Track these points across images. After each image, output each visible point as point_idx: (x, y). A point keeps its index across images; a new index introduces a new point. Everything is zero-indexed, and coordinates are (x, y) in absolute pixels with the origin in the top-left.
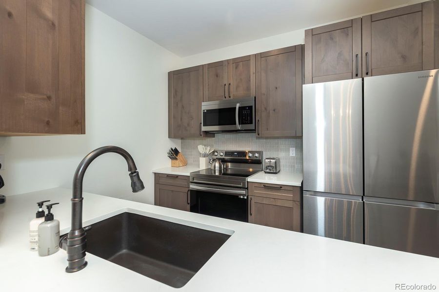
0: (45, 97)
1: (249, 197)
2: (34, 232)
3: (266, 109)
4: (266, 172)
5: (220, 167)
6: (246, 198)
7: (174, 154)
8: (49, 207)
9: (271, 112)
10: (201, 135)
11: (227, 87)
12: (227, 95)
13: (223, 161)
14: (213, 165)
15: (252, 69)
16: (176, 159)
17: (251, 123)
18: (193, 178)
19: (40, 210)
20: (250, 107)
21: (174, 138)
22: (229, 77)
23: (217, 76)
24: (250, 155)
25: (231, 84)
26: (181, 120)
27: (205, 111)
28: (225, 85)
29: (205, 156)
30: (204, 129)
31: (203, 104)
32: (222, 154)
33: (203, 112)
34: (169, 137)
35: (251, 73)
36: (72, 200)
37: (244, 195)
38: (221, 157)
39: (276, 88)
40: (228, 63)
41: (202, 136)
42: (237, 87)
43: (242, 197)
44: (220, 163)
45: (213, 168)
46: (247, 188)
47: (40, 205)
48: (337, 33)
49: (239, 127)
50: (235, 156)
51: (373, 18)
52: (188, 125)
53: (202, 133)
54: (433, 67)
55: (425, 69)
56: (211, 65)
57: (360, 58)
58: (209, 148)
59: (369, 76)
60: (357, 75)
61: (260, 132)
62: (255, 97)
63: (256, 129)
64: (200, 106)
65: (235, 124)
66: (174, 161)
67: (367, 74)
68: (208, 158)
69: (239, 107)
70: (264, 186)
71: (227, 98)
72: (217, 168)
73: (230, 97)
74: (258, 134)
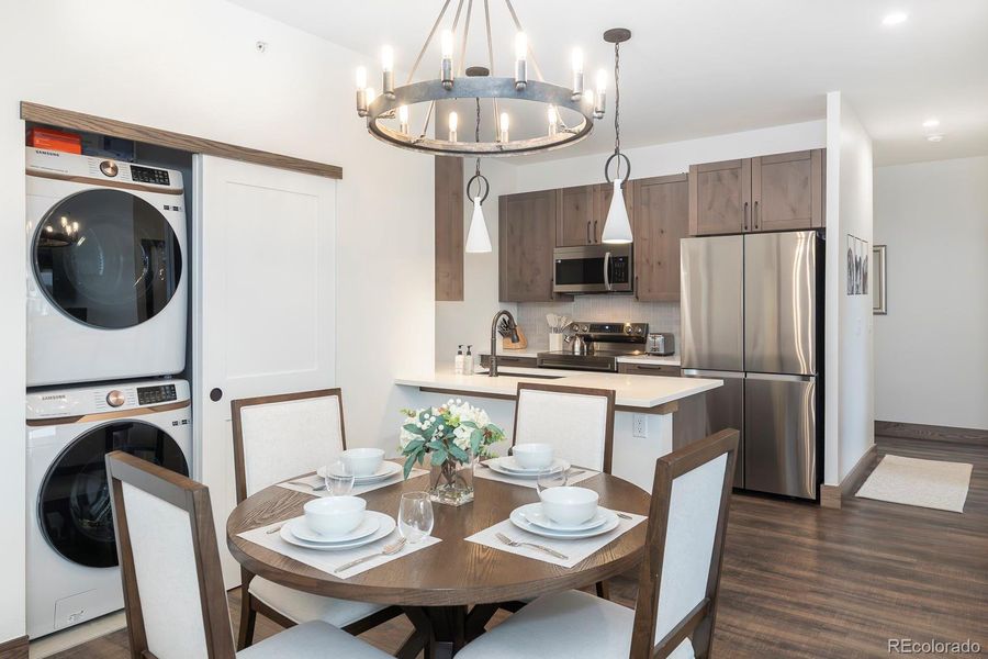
2: (458, 362)
3: (648, 261)
4: (649, 354)
5: (582, 348)
8: (468, 347)
9: (655, 265)
10: (552, 297)
11: (591, 226)
12: (591, 238)
13: (588, 339)
14: (571, 344)
17: (627, 282)
18: (542, 361)
19: (460, 350)
20: (625, 259)
21: (507, 301)
22: (595, 212)
23: (577, 208)
25: (599, 222)
26: (520, 274)
27: (560, 262)
28: (589, 223)
29: (556, 330)
30: (558, 288)
31: (556, 250)
32: (585, 328)
33: (557, 264)
38: (585, 333)
39: (663, 232)
40: (594, 190)
41: (554, 298)
44: (581, 343)
45: (570, 347)
47: (460, 347)
48: (726, 174)
49: (609, 287)
50: (605, 330)
51: (763, 161)
52: (532, 281)
53: (554, 295)
54: (820, 226)
55: (813, 226)
56: (567, 191)
57: (750, 208)
58: (564, 319)
59: (759, 230)
60: (746, 228)
61: (640, 294)
62: (632, 244)
63: (633, 291)
64: (550, 254)
65: (603, 282)
66: (508, 339)
67: (756, 227)
68: (563, 334)
69: (610, 258)
70: (639, 367)
71: (593, 243)
72: (577, 348)
73: (596, 241)
74: (637, 298)
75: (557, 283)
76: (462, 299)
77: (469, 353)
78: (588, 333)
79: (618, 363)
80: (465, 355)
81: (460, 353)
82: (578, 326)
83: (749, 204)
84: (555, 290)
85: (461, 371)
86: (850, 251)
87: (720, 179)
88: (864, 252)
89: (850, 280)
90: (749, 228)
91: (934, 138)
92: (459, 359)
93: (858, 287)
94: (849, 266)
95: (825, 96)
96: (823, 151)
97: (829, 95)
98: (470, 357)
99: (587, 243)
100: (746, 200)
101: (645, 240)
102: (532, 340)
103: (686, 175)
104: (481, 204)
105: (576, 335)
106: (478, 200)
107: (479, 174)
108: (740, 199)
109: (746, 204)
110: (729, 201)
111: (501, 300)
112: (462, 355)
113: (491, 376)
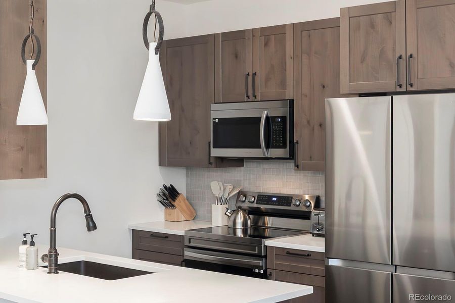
0: (20, 147)
1: (269, 271)
2: (22, 254)
3: (308, 122)
4: (313, 234)
5: (245, 224)
6: (262, 272)
7: (169, 196)
8: (32, 236)
9: (316, 128)
10: (211, 163)
11: (250, 78)
12: (250, 93)
14: (232, 218)
15: (289, 50)
16: (173, 206)
17: (284, 146)
18: (190, 239)
19: (25, 239)
20: (284, 119)
21: (168, 166)
22: (255, 61)
23: (236, 57)
24: (297, 202)
25: (258, 74)
26: (179, 134)
27: (217, 120)
28: (248, 74)
29: (221, 201)
30: (217, 152)
31: (214, 107)
32: (252, 199)
33: (214, 123)
34: (160, 165)
35: (288, 57)
36: (51, 229)
37: (260, 268)
38: (251, 205)
39: (324, 87)
40: (254, 35)
41: (214, 164)
42: (267, 79)
43: (256, 271)
44: (245, 217)
45: (231, 224)
46: (265, 257)
47: (25, 235)
48: (379, 19)
50: (273, 203)
52: (191, 143)
53: (212, 161)
56: (225, 35)
57: (405, 62)
58: (229, 187)
60: (400, 86)
61: (300, 162)
62: (292, 102)
63: (292, 156)
64: (208, 111)
65: (259, 147)
66: (170, 210)
67: (411, 86)
68: (227, 206)
69: (267, 118)
70: (288, 253)
71: (252, 98)
72: (239, 225)
73: (255, 97)
74: (297, 166)
75: (213, 148)
76: (45, 176)
77: (32, 244)
78: (255, 205)
79: (266, 247)
80: (28, 245)
81: (25, 243)
82: (245, 196)
83: (404, 56)
84: (212, 156)
85: (25, 265)
87: (372, 26)
90: (404, 87)
92: (23, 249)
98: (32, 248)
99: (246, 99)
100: (400, 51)
101: (306, 96)
102: (201, 211)
103: (337, 20)
104: (33, 69)
105: (240, 207)
106: (30, 63)
107: (33, 32)
108: (394, 50)
109: (400, 57)
110: (382, 52)
111: (161, 164)
112: (25, 246)
113: (50, 273)
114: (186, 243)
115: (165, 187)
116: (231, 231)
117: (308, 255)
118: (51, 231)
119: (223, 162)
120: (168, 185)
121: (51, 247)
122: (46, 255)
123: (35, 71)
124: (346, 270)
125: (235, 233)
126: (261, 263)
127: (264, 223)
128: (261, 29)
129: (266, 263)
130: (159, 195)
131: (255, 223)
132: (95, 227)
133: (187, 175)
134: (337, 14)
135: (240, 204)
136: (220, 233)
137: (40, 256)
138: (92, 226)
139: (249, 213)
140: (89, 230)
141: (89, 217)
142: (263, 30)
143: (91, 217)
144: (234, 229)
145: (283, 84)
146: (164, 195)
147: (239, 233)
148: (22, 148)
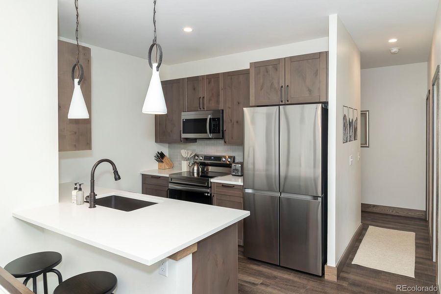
1: (212, 195)
2: (74, 195)
3: (231, 121)
4: (233, 175)
5: (198, 170)
6: (209, 195)
7: (161, 157)
8: (80, 185)
9: (235, 124)
11: (201, 99)
12: (201, 107)
14: (192, 168)
15: (221, 85)
16: (162, 162)
17: (219, 133)
18: (171, 179)
19: (76, 187)
20: (219, 119)
21: (159, 143)
22: (203, 91)
23: (194, 89)
24: (224, 159)
25: (205, 97)
26: (166, 127)
29: (187, 159)
30: (184, 136)
31: (183, 113)
32: (201, 158)
33: (183, 121)
35: (220, 89)
37: (208, 193)
38: (201, 161)
40: (203, 79)
41: (183, 142)
42: (210, 100)
43: (206, 194)
44: (198, 167)
45: (191, 171)
46: (211, 187)
47: (76, 184)
48: (270, 68)
49: (210, 136)
50: (212, 160)
51: (292, 59)
52: (171, 131)
53: (182, 140)
54: (324, 100)
55: (321, 101)
56: (189, 79)
57: (284, 89)
58: (190, 152)
59: (289, 103)
60: (282, 102)
61: (227, 140)
62: (223, 110)
63: (223, 138)
64: (180, 116)
65: (206, 133)
66: (161, 164)
67: (288, 101)
68: (189, 161)
69: (210, 119)
70: (223, 185)
71: (202, 109)
72: (195, 171)
73: (204, 109)
74: (225, 142)
75: (183, 133)
76: (90, 149)
77: (80, 189)
78: (203, 161)
79: (211, 182)
80: (78, 190)
81: (76, 189)
82: (198, 157)
83: (284, 87)
84: (182, 137)
85: (75, 202)
86: (345, 116)
87: (267, 71)
88: (355, 116)
89: (344, 134)
90: (284, 102)
91: (394, 50)
92: (74, 192)
93: (350, 136)
94: (344, 125)
95: (328, 18)
96: (327, 53)
97: (330, 16)
98: (80, 192)
99: (199, 110)
100: (282, 83)
101: (230, 108)
102: (176, 164)
103: (248, 70)
104: (79, 84)
105: (196, 162)
106: (76, 81)
107: (78, 62)
108: (279, 83)
109: (282, 87)
110: (272, 84)
111: (156, 141)
112: (76, 191)
113: (90, 207)
114: (170, 180)
115: (158, 153)
116: (192, 174)
117: (233, 186)
118: (91, 182)
119: (188, 140)
120: (160, 152)
121: (91, 192)
122: (88, 197)
123: (80, 86)
124: (254, 194)
125: (193, 175)
126: (208, 191)
127: (207, 170)
128: (207, 75)
129: (211, 190)
130: (155, 157)
131: (203, 169)
132: (119, 178)
133: (169, 147)
134: (248, 67)
135: (195, 161)
136: (186, 175)
137: (85, 197)
138: (117, 177)
139: (200, 165)
140: (116, 180)
141: (116, 172)
142: (208, 76)
143: (117, 172)
144: (193, 173)
145: (218, 102)
146: (158, 156)
147: (196, 175)
148: (75, 133)
